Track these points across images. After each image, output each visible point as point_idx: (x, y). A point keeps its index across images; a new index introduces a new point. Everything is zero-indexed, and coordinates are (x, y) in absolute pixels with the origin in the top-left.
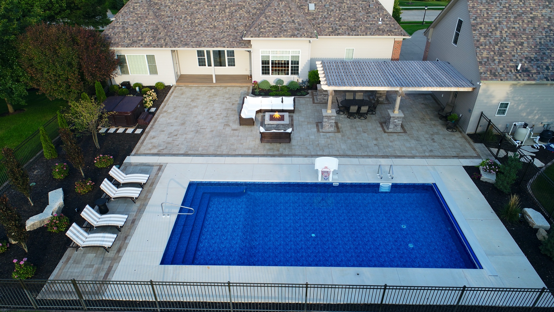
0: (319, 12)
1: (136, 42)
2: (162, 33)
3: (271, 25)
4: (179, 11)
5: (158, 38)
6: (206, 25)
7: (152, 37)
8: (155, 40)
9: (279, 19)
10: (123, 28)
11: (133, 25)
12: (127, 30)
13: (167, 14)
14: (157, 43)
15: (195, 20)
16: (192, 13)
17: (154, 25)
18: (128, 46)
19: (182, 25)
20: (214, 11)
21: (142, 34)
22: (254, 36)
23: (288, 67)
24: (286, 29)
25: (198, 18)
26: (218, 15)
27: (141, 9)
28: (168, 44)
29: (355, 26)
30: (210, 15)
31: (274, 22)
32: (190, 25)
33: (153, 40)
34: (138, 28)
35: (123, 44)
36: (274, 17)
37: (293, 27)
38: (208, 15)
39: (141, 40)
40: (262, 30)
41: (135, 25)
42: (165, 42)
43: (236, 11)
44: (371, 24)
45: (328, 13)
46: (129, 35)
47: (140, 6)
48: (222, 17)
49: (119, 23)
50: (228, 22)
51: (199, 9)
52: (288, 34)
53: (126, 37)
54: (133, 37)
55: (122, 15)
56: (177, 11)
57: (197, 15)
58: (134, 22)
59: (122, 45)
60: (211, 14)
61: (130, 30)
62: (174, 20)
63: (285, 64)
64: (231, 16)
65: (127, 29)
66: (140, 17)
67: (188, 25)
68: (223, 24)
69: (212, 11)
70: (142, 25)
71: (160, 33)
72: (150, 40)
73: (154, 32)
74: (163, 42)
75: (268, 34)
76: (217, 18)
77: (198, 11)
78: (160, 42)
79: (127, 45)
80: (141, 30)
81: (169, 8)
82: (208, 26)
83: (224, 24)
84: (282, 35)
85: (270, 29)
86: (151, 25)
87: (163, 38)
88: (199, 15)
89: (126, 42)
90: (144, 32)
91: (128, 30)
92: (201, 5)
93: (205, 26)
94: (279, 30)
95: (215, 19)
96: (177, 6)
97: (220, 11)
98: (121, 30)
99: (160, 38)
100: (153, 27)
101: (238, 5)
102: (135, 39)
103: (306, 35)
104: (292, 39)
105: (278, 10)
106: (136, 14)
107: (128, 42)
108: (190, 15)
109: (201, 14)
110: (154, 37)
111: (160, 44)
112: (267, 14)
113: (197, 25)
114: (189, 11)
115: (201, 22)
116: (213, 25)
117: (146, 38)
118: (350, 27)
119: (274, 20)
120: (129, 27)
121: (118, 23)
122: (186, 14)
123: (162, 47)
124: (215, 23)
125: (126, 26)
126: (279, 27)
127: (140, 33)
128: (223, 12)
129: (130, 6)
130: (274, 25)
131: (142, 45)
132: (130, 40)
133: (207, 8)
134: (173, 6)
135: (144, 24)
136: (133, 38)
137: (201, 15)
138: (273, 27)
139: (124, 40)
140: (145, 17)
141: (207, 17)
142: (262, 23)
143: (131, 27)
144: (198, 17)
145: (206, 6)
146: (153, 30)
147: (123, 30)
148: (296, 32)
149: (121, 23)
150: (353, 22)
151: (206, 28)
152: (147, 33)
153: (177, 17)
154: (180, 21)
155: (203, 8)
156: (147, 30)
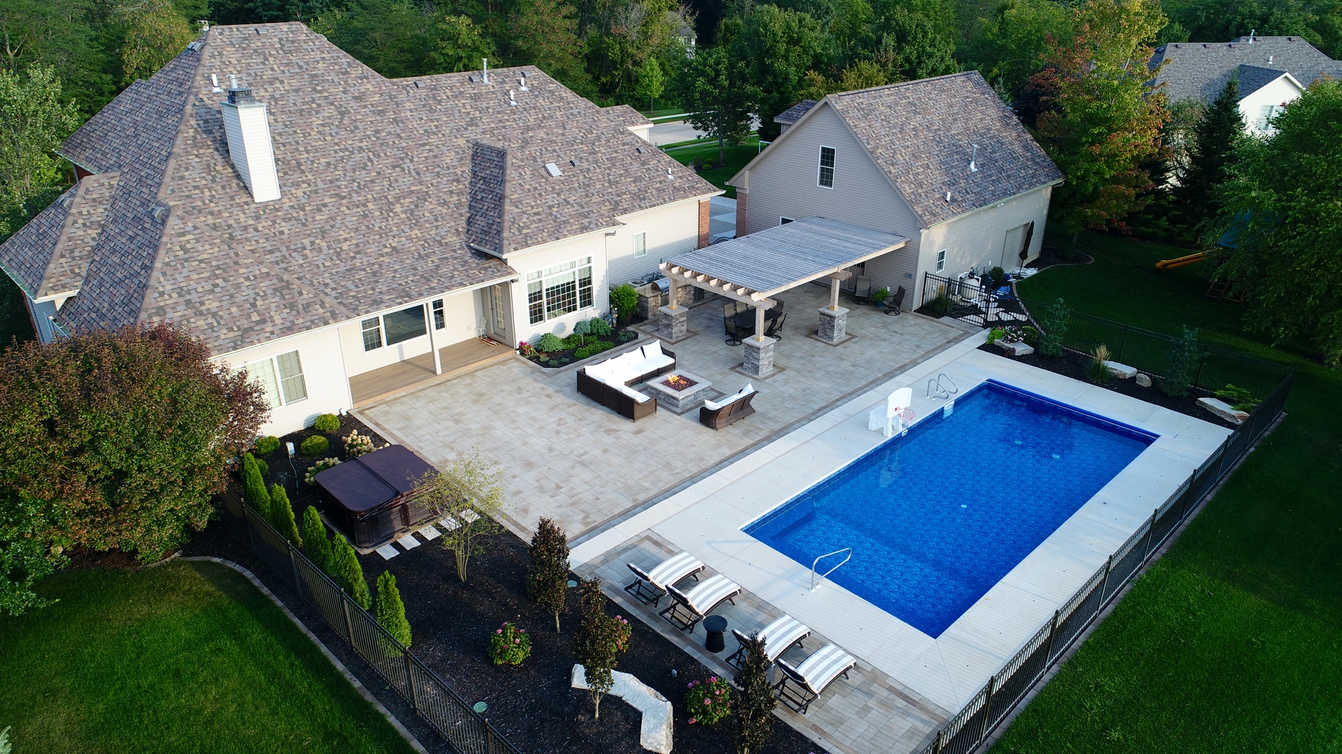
0: (569, 176)
1: (252, 329)
2: (304, 292)
3: (534, 218)
4: (287, 232)
5: (302, 305)
6: (372, 249)
7: (286, 308)
8: (298, 311)
9: (539, 202)
10: (191, 305)
11: (212, 291)
12: (203, 308)
13: (260, 245)
14: (308, 318)
15: (340, 245)
16: (323, 232)
17: (270, 277)
18: (236, 344)
19: (316, 263)
20: (370, 215)
21: (254, 305)
22: (518, 246)
23: (574, 294)
24: (565, 219)
25: (346, 240)
26: (384, 224)
27: (207, 247)
28: (337, 312)
29: (640, 190)
30: (368, 227)
31: (535, 210)
32: (335, 258)
33: (294, 313)
34: (232, 296)
35: (217, 344)
36: (529, 201)
37: (573, 213)
38: (363, 228)
39: (263, 321)
40: (525, 231)
41: (217, 290)
42: (325, 310)
43: (417, 206)
44: (660, 182)
45: (585, 177)
46: (218, 319)
47: (198, 241)
48: (398, 225)
49: (170, 296)
50: (416, 232)
51: (333, 219)
52: (575, 227)
53: (215, 324)
54: (235, 319)
55: (164, 274)
56: (282, 233)
57: (337, 234)
58: (211, 282)
59: (219, 348)
60: (366, 223)
61: (213, 305)
62: (288, 256)
63: (568, 289)
64: (413, 218)
65: (202, 304)
66: (218, 267)
67: (332, 259)
68: (409, 238)
69: (365, 216)
70: (238, 286)
71: (301, 294)
72: (284, 315)
73: (281, 293)
74: (321, 311)
75: (540, 235)
76: (388, 230)
77: (332, 223)
78: (315, 312)
79: (232, 344)
80: (245, 298)
81: (256, 230)
82: (380, 252)
83: (411, 239)
84: (566, 233)
85: (536, 225)
86: (262, 280)
87: (315, 303)
88: (341, 232)
89: (223, 337)
90: (255, 300)
91: (207, 306)
92: (330, 208)
93: (372, 254)
94: (555, 224)
95: (383, 233)
96: (274, 222)
97: (382, 213)
98: (186, 312)
99: (308, 305)
100: (270, 283)
101: (412, 192)
102: (245, 323)
103: (604, 223)
104: (586, 235)
105: (527, 187)
106: (201, 261)
107: (228, 336)
108: (320, 237)
109: (344, 228)
110: (292, 306)
111: (317, 317)
112: (512, 197)
113: (352, 254)
114: (310, 227)
115: (357, 245)
116: (388, 246)
117: (272, 313)
118: (635, 194)
119: (532, 207)
120: (205, 298)
121: (166, 297)
122: (309, 235)
123: (326, 323)
124: (391, 241)
125: (194, 297)
126: (550, 218)
127: (248, 306)
128: (391, 214)
129: (169, 246)
130: (539, 217)
131: (272, 333)
132: (231, 329)
133: (347, 212)
134: (264, 224)
135: (242, 280)
136: (238, 323)
137: (347, 231)
138: (540, 220)
139: (215, 334)
140: (232, 264)
141: (362, 232)
142: (517, 218)
143: (211, 297)
144: (342, 237)
145: (343, 209)
146: (276, 290)
147: (194, 310)
148: (586, 221)
149: (175, 295)
150: (633, 185)
151: (377, 256)
152: (267, 302)
153: (293, 247)
154: (305, 257)
155: (340, 213)
156: (262, 293)
